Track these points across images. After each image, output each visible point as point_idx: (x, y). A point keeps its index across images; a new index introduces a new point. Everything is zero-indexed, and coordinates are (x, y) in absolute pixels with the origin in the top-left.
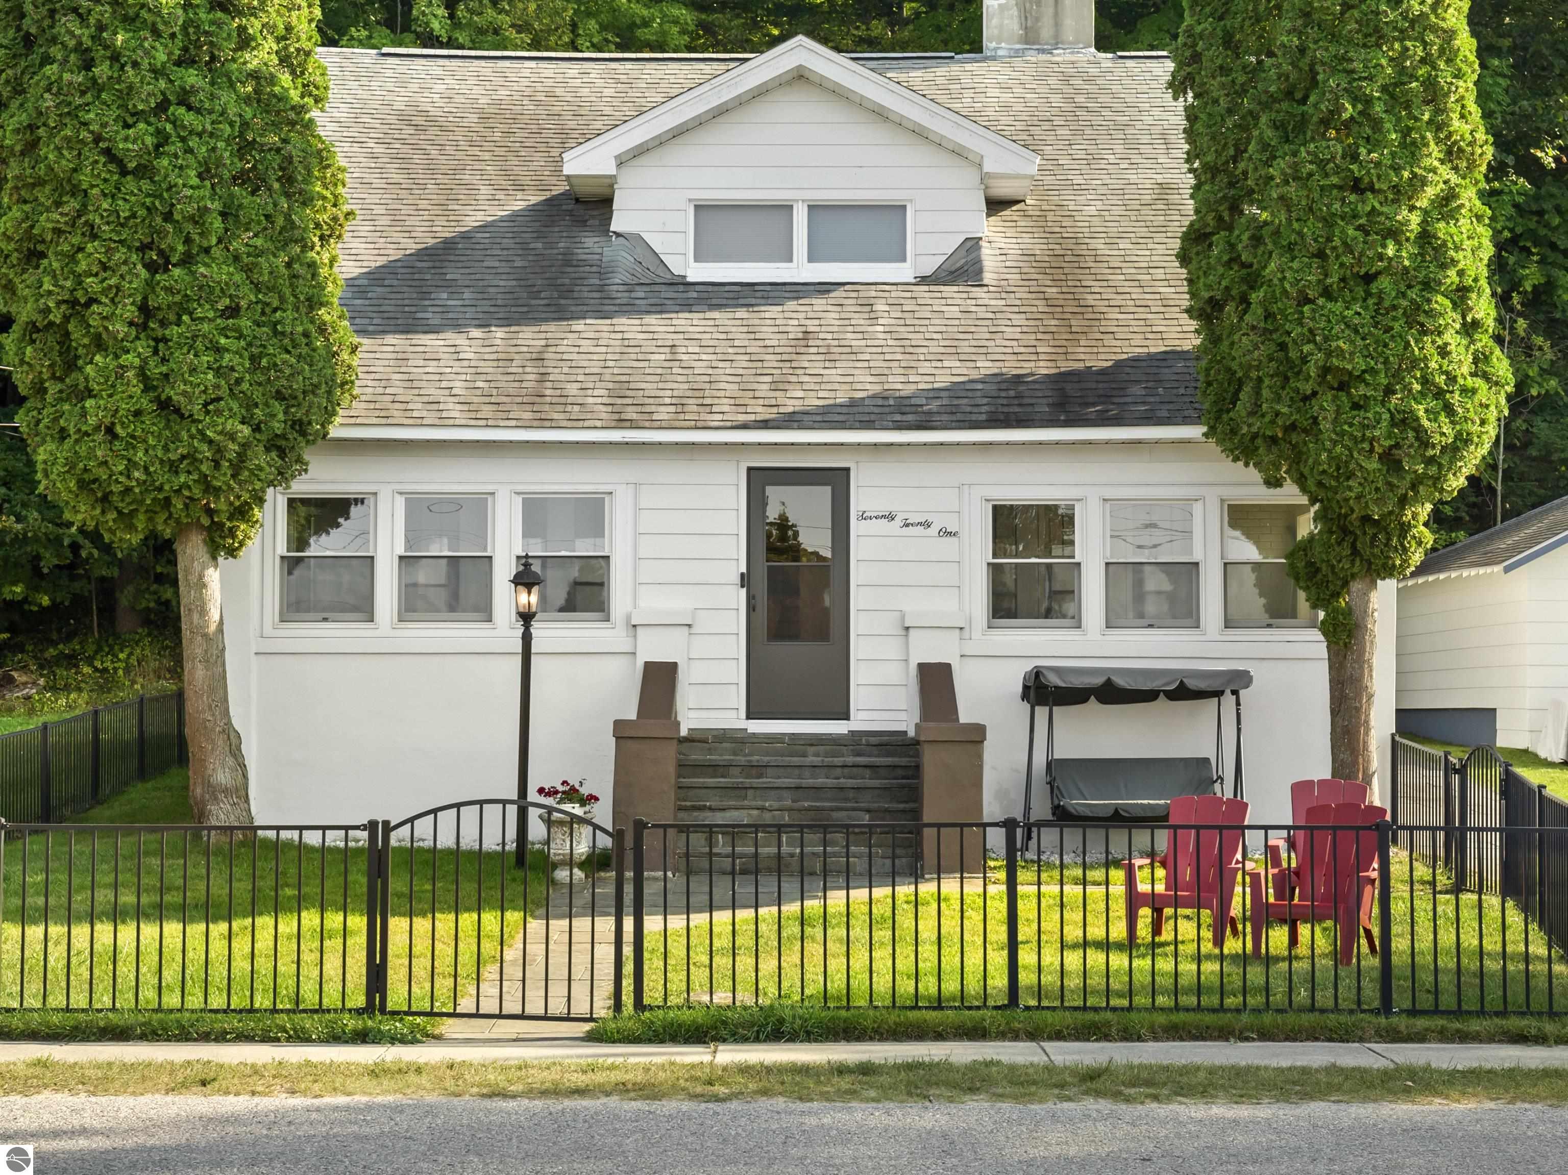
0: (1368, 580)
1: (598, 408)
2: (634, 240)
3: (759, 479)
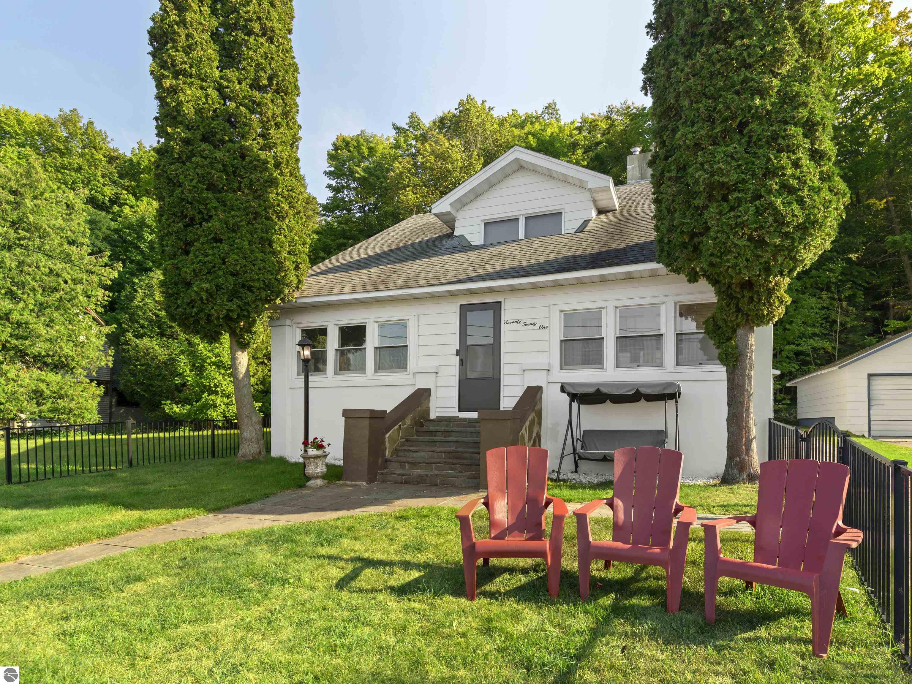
0: (747, 327)
1: (399, 283)
2: (462, 237)
3: (465, 309)
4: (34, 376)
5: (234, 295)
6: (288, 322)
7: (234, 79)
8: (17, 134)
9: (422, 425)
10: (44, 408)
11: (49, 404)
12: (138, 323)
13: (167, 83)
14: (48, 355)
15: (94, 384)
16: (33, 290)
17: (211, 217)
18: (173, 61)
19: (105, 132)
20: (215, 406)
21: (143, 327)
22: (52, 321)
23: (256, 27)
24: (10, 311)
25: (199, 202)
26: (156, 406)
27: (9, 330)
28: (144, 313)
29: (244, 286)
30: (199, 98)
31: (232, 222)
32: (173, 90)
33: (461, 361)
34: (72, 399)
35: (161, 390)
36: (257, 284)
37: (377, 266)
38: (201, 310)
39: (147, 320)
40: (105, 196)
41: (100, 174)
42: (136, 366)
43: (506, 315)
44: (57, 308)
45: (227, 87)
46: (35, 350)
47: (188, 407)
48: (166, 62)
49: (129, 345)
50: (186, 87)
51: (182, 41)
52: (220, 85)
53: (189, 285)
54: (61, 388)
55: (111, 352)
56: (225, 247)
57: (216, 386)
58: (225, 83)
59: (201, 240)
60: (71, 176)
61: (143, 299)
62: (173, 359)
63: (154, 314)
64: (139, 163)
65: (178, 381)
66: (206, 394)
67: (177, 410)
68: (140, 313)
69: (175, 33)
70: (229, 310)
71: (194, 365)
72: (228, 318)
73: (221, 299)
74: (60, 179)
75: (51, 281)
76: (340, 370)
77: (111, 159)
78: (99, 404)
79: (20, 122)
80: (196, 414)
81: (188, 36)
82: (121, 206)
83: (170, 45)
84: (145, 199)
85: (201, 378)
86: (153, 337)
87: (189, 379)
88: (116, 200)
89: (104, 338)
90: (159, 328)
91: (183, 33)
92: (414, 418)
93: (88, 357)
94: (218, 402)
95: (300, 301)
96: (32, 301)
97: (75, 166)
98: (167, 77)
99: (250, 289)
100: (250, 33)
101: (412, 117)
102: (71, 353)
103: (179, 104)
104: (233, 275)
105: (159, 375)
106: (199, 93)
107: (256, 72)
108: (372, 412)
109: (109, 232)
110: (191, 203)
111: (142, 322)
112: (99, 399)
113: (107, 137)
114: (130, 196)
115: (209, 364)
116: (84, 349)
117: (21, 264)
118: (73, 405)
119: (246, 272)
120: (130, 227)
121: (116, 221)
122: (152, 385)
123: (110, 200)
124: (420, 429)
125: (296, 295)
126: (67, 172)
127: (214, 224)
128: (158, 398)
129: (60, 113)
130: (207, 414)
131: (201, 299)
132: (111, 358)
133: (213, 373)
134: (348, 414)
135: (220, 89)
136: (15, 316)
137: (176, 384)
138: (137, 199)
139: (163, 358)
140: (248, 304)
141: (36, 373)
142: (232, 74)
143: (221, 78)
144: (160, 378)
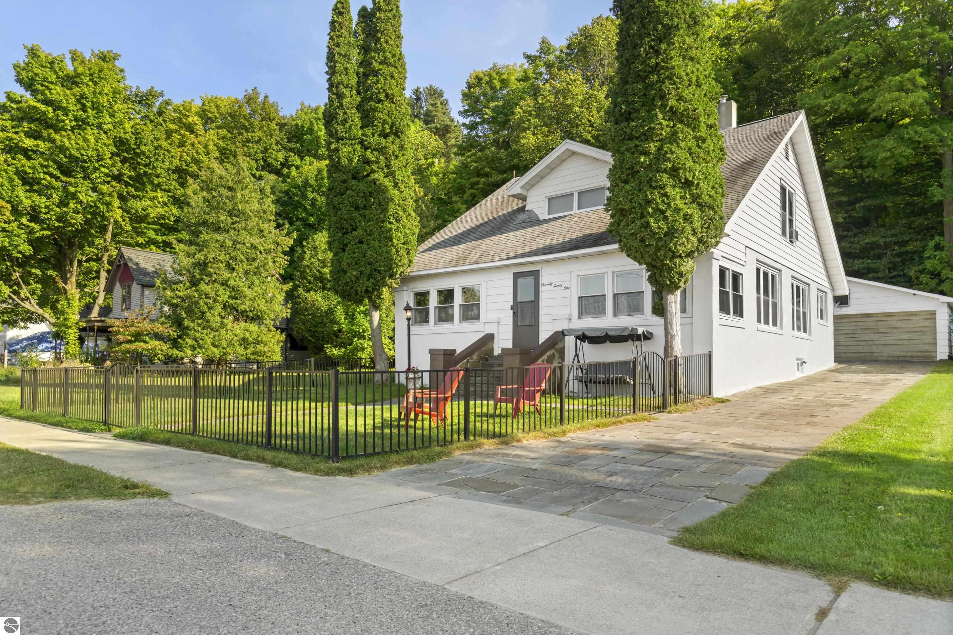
1: (473, 259)
2: (531, 212)
3: (517, 276)
4: (242, 328)
5: (370, 276)
6: (405, 288)
7: (370, 134)
8: (216, 118)
9: (487, 360)
10: (249, 351)
11: (252, 349)
12: (306, 279)
13: (333, 147)
14: (251, 311)
15: (278, 332)
16: (241, 261)
17: (357, 227)
18: (336, 131)
19: (277, 103)
20: (363, 349)
21: (310, 283)
22: (252, 284)
23: (382, 96)
24: (229, 279)
25: (350, 219)
26: (320, 349)
27: (228, 293)
28: (310, 271)
29: (375, 270)
30: (350, 152)
31: (368, 229)
32: (337, 150)
33: (514, 313)
34: (266, 345)
35: (323, 336)
36: (383, 268)
37: (465, 243)
38: (352, 288)
39: (312, 276)
40: (278, 161)
41: (274, 142)
42: (305, 315)
43: (544, 279)
44: (255, 273)
45: (366, 141)
46: (243, 307)
47: (343, 350)
48: (332, 132)
49: (300, 298)
50: (343, 147)
51: (341, 117)
52: (362, 139)
53: (345, 272)
54: (259, 336)
55: (289, 306)
56: (365, 246)
57: (364, 331)
58: (364, 138)
59: (352, 243)
60: (253, 148)
61: (310, 259)
62: (331, 308)
63: (318, 271)
64: (303, 127)
65: (336, 328)
66: (356, 339)
67: (335, 352)
68: (308, 271)
69: (337, 113)
70: (368, 287)
71: (347, 314)
72: (367, 291)
73: (363, 280)
74: (246, 153)
75: (252, 253)
76: (439, 321)
77: (282, 126)
78: (282, 347)
79: (218, 107)
80: (349, 356)
81: (345, 113)
82: (289, 168)
83: (334, 121)
84: (307, 158)
85: (352, 325)
86: (317, 291)
87: (344, 326)
88: (286, 164)
89: (284, 294)
90: (321, 282)
91: (341, 112)
92: (478, 355)
93: (274, 311)
94: (366, 345)
95: (412, 274)
96: (241, 270)
97: (257, 138)
98: (332, 143)
99: (379, 272)
100: (379, 101)
101: (543, 42)
102: (264, 308)
103: (339, 158)
104: (369, 264)
105: (322, 323)
106: (350, 149)
107: (383, 125)
108: (445, 350)
109: (281, 195)
110: (346, 220)
111: (309, 278)
112: (282, 344)
113: (278, 107)
114: (296, 157)
115: (359, 313)
116: (272, 305)
117: (235, 242)
118: (266, 349)
119: (377, 262)
120: (297, 187)
121: (286, 182)
122: (316, 331)
123: (282, 164)
124: (484, 362)
125: (409, 270)
126: (251, 145)
127: (359, 232)
128: (321, 343)
129: (245, 94)
130: (356, 355)
131: (352, 281)
132: (289, 311)
133: (362, 320)
134: (433, 352)
135: (361, 143)
136: (232, 283)
137: (334, 331)
138: (302, 159)
139: (324, 308)
140: (378, 281)
141: (243, 324)
142: (369, 131)
143: (362, 135)
144: (322, 325)
